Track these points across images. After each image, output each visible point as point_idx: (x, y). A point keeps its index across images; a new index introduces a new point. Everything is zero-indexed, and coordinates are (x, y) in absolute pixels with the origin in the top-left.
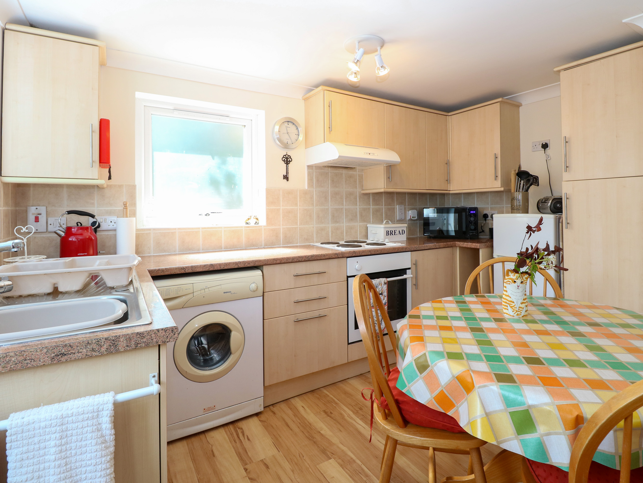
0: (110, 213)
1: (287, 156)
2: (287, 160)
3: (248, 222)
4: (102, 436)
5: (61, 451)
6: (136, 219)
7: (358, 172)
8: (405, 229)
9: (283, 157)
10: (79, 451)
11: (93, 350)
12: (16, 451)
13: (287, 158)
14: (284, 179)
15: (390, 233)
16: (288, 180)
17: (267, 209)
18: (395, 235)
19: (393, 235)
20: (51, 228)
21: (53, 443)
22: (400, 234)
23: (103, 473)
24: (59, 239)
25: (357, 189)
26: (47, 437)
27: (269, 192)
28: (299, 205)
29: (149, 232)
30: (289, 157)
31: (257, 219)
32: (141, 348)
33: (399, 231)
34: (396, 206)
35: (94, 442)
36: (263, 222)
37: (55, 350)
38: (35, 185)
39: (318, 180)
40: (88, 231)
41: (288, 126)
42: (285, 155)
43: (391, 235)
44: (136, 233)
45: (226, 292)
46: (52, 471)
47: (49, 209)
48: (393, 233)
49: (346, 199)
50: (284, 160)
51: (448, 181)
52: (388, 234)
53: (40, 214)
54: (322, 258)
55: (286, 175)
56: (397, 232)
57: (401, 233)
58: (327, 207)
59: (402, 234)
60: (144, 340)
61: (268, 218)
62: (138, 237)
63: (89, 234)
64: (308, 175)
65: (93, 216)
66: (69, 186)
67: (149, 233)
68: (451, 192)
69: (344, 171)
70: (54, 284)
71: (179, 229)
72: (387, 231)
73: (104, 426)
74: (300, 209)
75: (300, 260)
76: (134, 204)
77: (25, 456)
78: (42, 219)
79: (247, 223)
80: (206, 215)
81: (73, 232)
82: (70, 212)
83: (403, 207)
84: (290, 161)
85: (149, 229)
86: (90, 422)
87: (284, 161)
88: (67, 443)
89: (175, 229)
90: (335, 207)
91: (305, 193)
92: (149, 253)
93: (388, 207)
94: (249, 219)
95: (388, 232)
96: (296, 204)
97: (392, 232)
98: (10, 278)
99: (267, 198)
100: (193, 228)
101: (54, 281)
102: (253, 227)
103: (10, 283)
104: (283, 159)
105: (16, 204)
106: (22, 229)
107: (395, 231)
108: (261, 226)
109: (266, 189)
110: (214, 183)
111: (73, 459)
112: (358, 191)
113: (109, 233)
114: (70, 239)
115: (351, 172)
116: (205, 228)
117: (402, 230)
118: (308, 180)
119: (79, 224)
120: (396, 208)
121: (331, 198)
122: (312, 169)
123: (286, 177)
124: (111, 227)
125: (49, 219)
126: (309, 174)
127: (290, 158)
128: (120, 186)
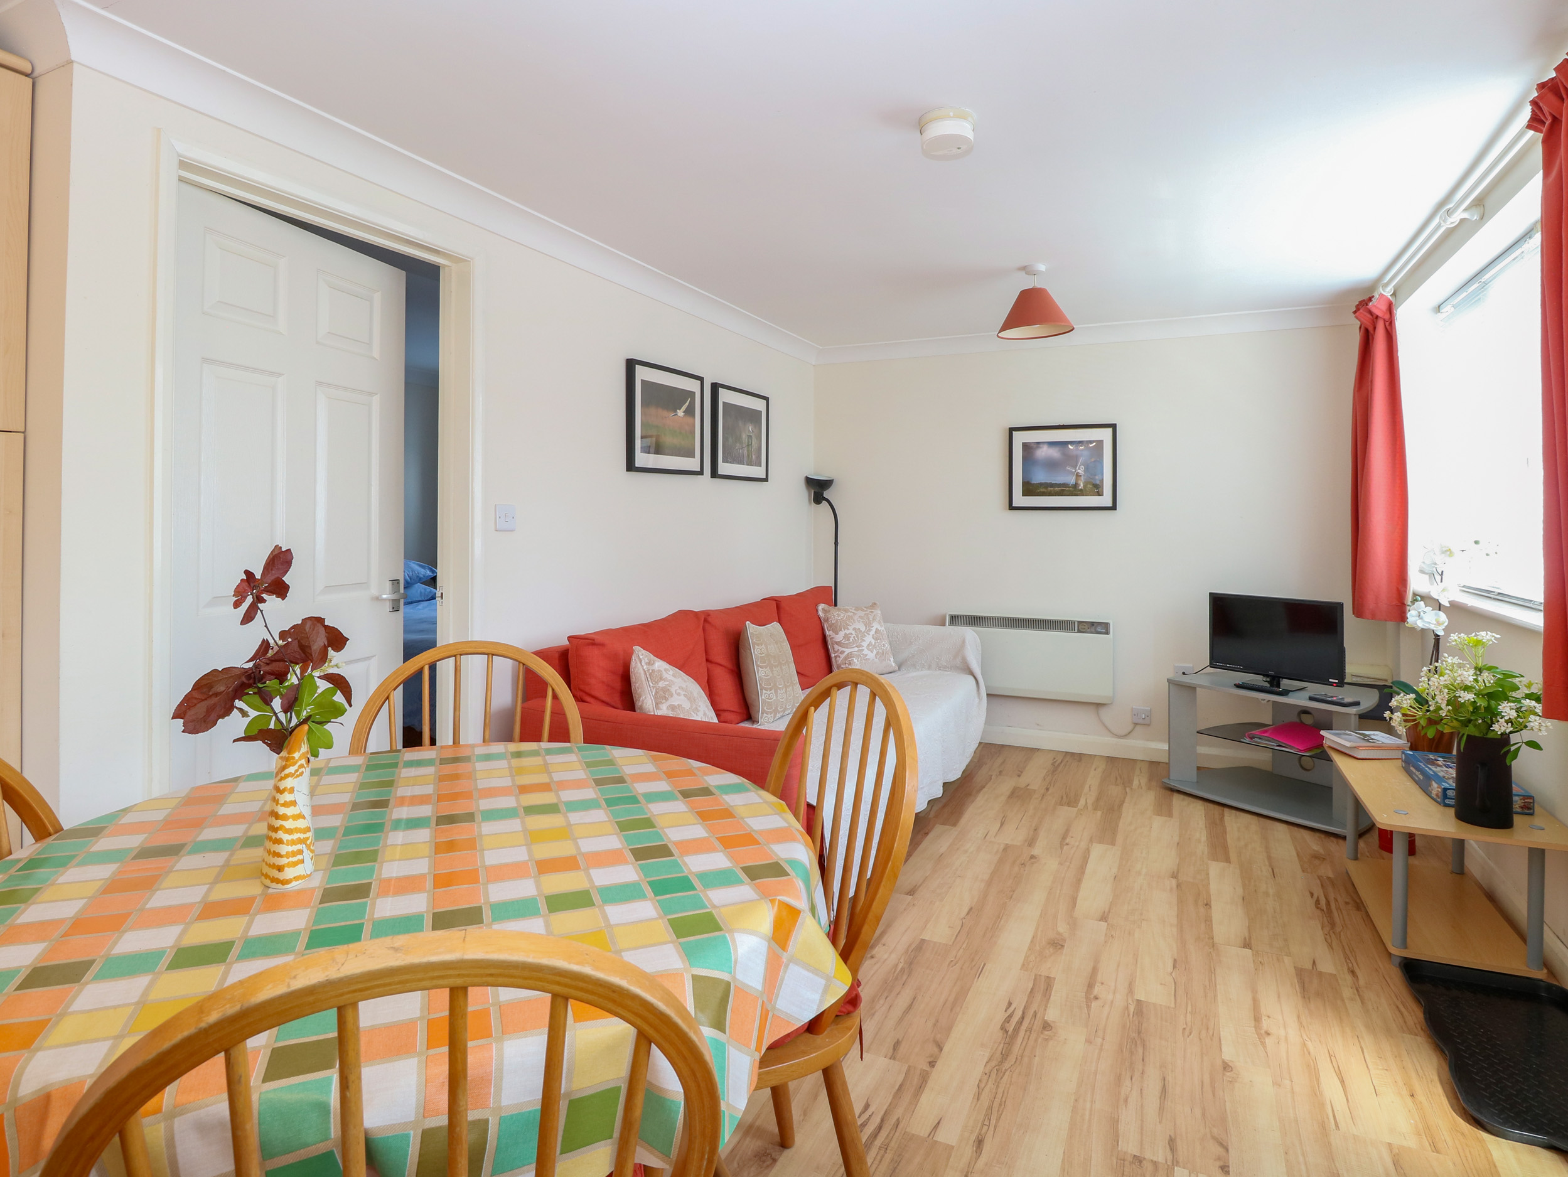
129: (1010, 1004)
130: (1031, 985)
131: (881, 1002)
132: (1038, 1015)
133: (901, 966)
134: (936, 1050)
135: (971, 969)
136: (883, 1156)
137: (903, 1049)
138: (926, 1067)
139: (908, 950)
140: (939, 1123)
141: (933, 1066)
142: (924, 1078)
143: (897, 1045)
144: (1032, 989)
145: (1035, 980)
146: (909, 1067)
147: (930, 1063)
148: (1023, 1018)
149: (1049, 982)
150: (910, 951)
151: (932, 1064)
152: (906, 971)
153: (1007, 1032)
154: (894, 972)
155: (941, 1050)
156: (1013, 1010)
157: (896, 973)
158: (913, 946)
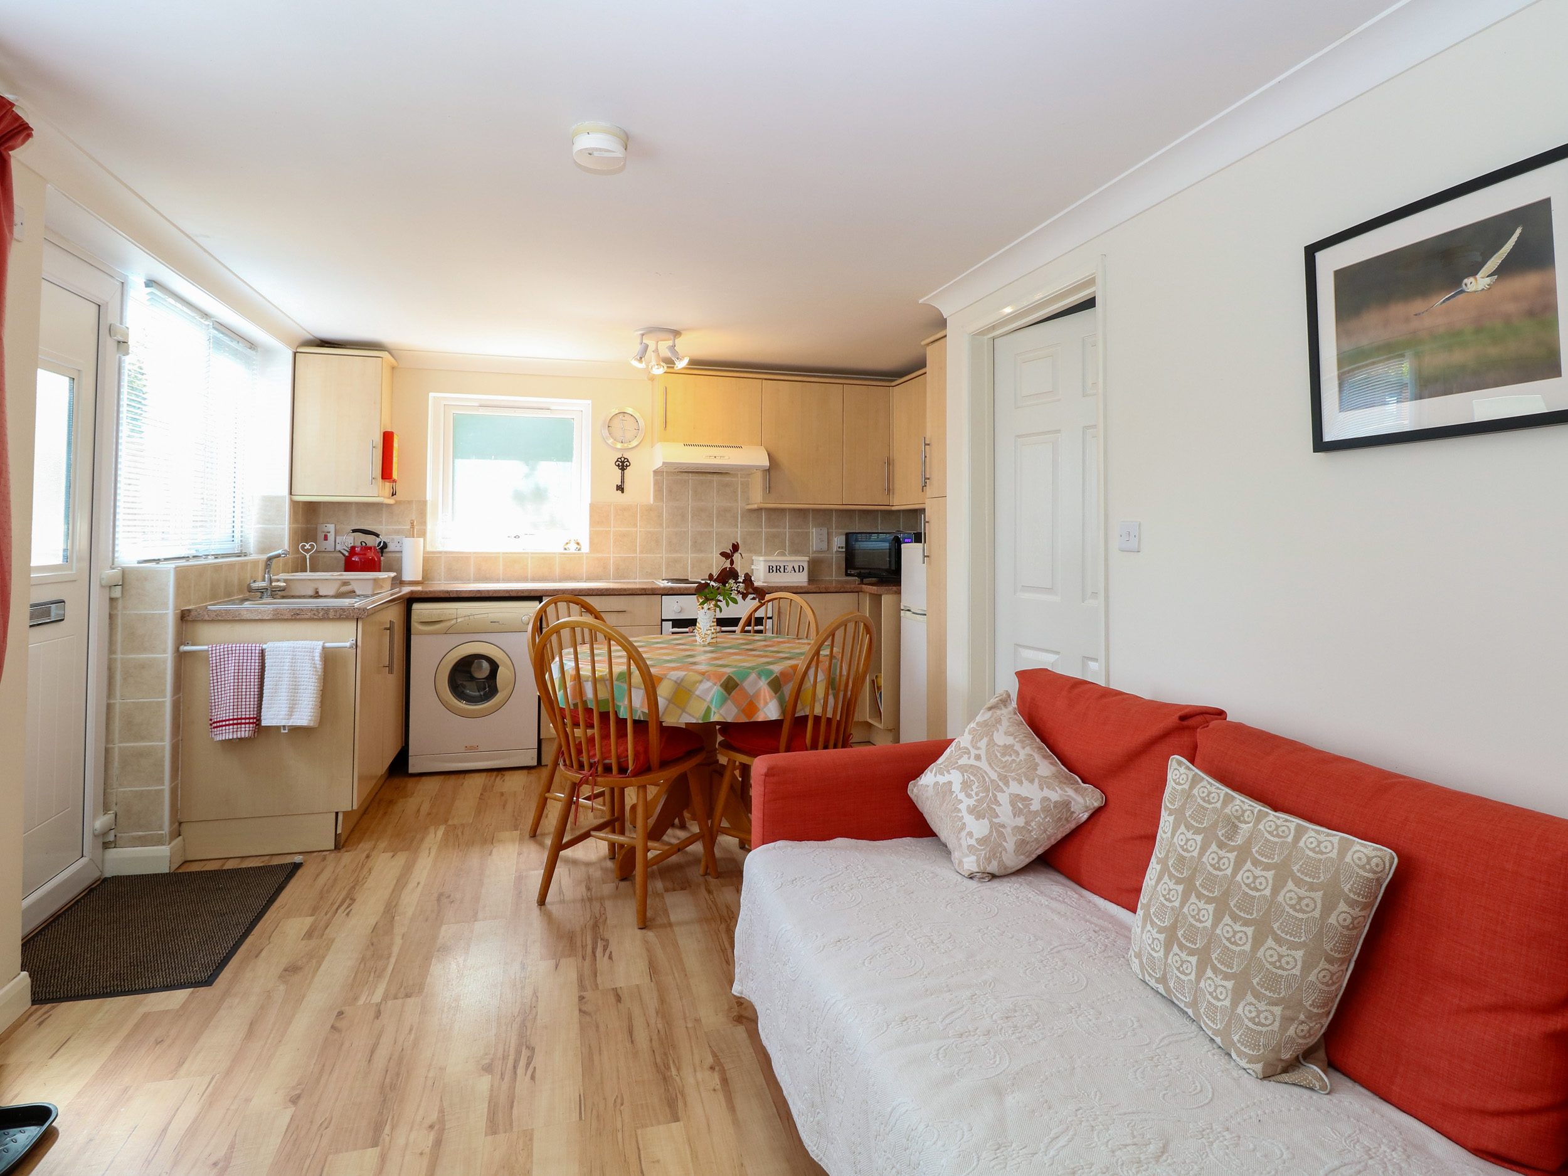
0: (398, 532)
1: (623, 459)
2: (623, 465)
3: (566, 547)
4: (314, 664)
5: (291, 666)
6: (424, 540)
7: (741, 477)
8: (806, 566)
9: (617, 461)
10: (301, 669)
11: (314, 614)
12: (270, 660)
13: (623, 462)
14: (617, 490)
15: (774, 569)
16: (623, 492)
17: (590, 531)
18: (784, 572)
19: (780, 572)
20: (338, 548)
21: (288, 660)
22: (795, 572)
23: (313, 684)
24: (343, 558)
25: (738, 502)
26: (285, 657)
27: (594, 508)
28: (640, 526)
29: (440, 555)
30: (626, 460)
31: (578, 544)
32: (343, 618)
33: (793, 567)
34: (812, 529)
35: (309, 665)
36: (586, 548)
37: (294, 611)
38: (325, 503)
39: (670, 491)
40: (371, 551)
41: (624, 418)
42: (621, 458)
43: (777, 572)
44: (423, 557)
45: (493, 622)
46: (286, 675)
47: (338, 527)
48: (782, 570)
49: (717, 517)
50: (619, 464)
51: (889, 491)
52: (771, 571)
53: (329, 532)
54: (621, 593)
55: (621, 485)
56: (789, 569)
57: (797, 570)
58: (686, 530)
59: (799, 572)
60: (345, 613)
61: (592, 543)
62: (426, 561)
63: (372, 554)
64: (655, 485)
65: (377, 535)
66: (358, 504)
67: (440, 557)
68: (894, 508)
69: (715, 477)
70: (317, 589)
71: (475, 553)
72: (769, 566)
73: (316, 658)
74: (640, 531)
75: (590, 593)
76: (424, 523)
77: (274, 664)
78: (331, 537)
79: (565, 549)
80: (515, 537)
81: (357, 552)
82: (354, 531)
83: (825, 531)
84: (627, 466)
85: (440, 552)
86: (308, 654)
87: (618, 466)
88: (295, 663)
89: (470, 553)
90: (698, 530)
91: (650, 509)
92: (439, 580)
93: (796, 530)
94: (567, 543)
95: (771, 567)
96: (635, 525)
97: (778, 568)
98: (285, 581)
99: (591, 516)
100: (491, 553)
101: (316, 586)
102: (574, 554)
103: (285, 584)
104: (617, 464)
105: (308, 521)
106: (305, 546)
107: (784, 566)
108: (583, 553)
109: (590, 504)
110: (519, 497)
111: (298, 672)
112: (740, 505)
113: (394, 555)
114: (353, 559)
115: (727, 479)
116: (507, 553)
117: (799, 566)
118: (655, 491)
119: (364, 544)
120: (812, 533)
121: (692, 517)
122: (662, 475)
123: (620, 488)
124: (397, 549)
125: (337, 538)
126: (656, 483)
127: (628, 461)
128: (410, 502)
129: (533, 1078)
130: (515, 1112)
131: (660, 1026)
132: (499, 1076)
133: (674, 1072)
134: (584, 1008)
135: (593, 1103)
136: (582, 942)
137: (612, 999)
138: (584, 994)
139: (683, 1095)
140: (556, 968)
141: (579, 997)
142: (581, 986)
143: (619, 999)
144: (512, 1107)
145: (511, 1124)
146: (598, 989)
147: (584, 998)
148: (515, 1068)
149: (493, 1128)
150: (679, 1096)
151: (581, 998)
152: (663, 1067)
153: (527, 1047)
154: (674, 1061)
155: (580, 1010)
156: (528, 1072)
157: (671, 1062)
158: (680, 1104)
